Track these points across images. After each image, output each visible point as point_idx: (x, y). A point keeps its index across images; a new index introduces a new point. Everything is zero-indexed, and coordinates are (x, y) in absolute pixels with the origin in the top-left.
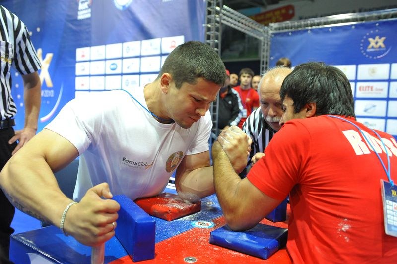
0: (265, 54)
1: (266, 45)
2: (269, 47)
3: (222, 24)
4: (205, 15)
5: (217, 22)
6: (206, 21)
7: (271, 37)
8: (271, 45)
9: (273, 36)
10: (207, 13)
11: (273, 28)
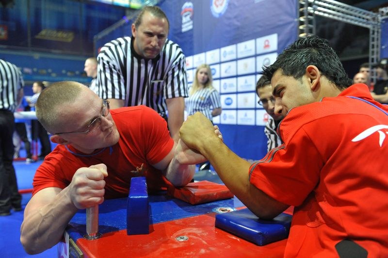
0: (375, 43)
1: (376, 34)
2: (379, 35)
3: (317, 16)
4: (297, 10)
5: (311, 14)
6: (298, 15)
7: (382, 23)
8: (382, 33)
9: (384, 22)
10: (298, 7)
11: (385, 14)
